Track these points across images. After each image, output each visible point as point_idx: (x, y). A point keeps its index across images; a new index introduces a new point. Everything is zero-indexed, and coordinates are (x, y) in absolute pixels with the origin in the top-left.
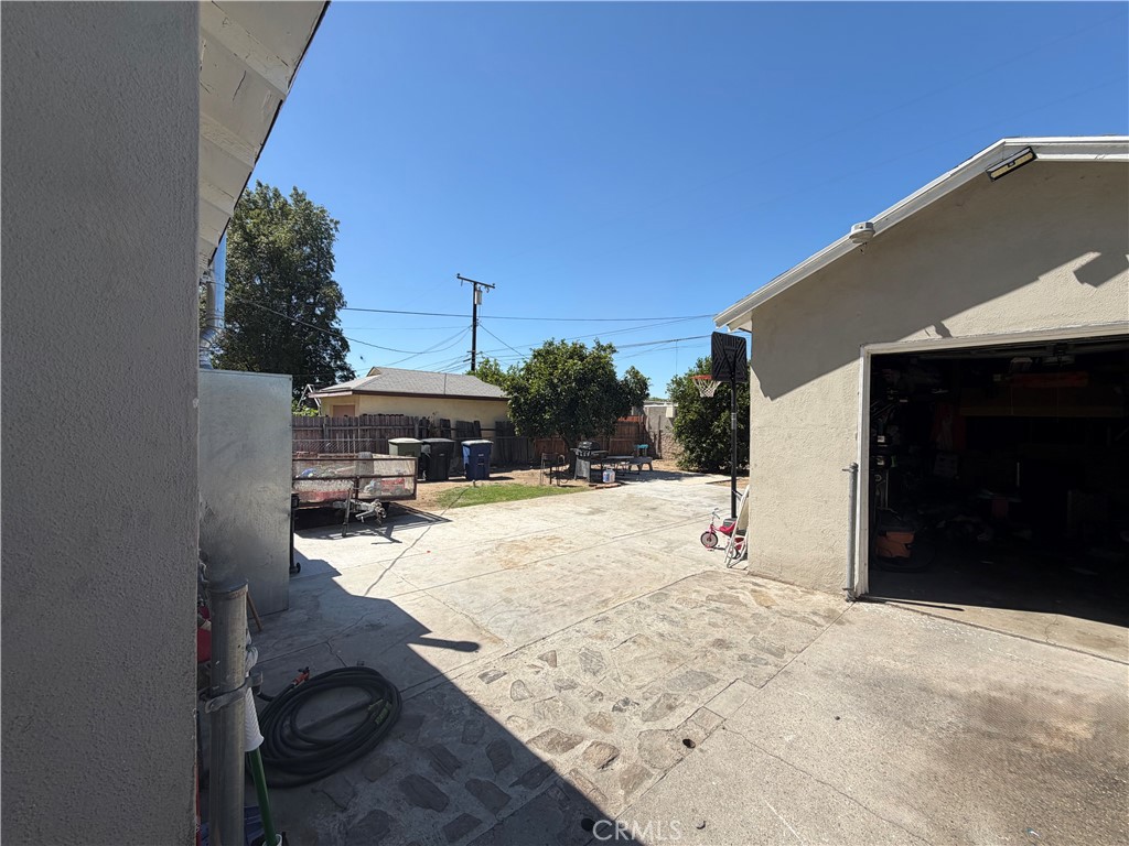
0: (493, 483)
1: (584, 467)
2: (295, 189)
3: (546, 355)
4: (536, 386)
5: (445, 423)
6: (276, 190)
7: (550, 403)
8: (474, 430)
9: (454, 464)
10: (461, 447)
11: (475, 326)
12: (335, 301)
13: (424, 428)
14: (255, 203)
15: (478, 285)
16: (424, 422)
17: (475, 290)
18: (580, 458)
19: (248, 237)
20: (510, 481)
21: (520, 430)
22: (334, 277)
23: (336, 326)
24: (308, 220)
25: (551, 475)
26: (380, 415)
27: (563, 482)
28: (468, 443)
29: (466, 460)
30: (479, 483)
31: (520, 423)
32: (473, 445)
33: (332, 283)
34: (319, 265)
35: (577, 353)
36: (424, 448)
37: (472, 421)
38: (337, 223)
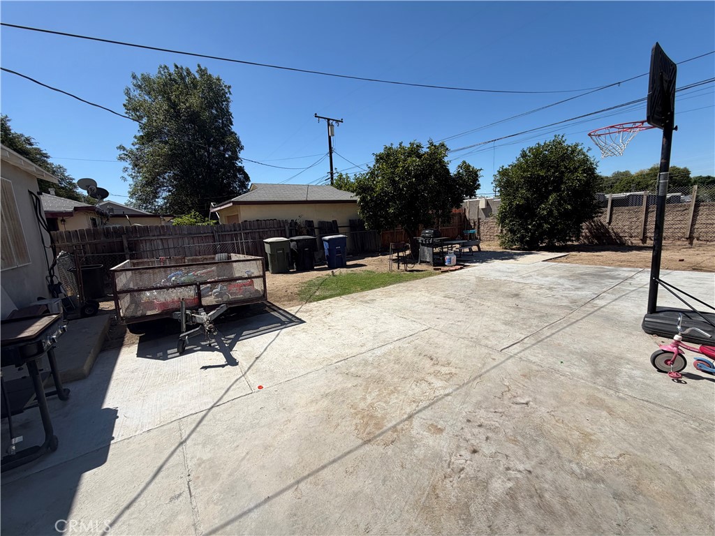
0: (349, 270)
1: (427, 253)
2: (199, 66)
3: (386, 158)
4: (380, 184)
5: (310, 223)
6: (188, 69)
7: (392, 199)
8: (332, 228)
9: (317, 256)
10: (322, 241)
11: (331, 153)
12: (236, 146)
13: (291, 228)
14: (175, 80)
15: (331, 121)
16: (293, 225)
17: (329, 125)
18: (423, 245)
19: (173, 105)
20: (363, 268)
21: (369, 225)
22: (234, 128)
23: (240, 164)
24: (210, 89)
25: (398, 261)
26: (257, 220)
27: (410, 266)
28: (327, 238)
29: (327, 253)
30: (337, 271)
31: (368, 218)
32: (330, 239)
33: (233, 133)
34: (222, 121)
35: (414, 151)
36: (292, 244)
37: (331, 221)
38: (229, 87)
